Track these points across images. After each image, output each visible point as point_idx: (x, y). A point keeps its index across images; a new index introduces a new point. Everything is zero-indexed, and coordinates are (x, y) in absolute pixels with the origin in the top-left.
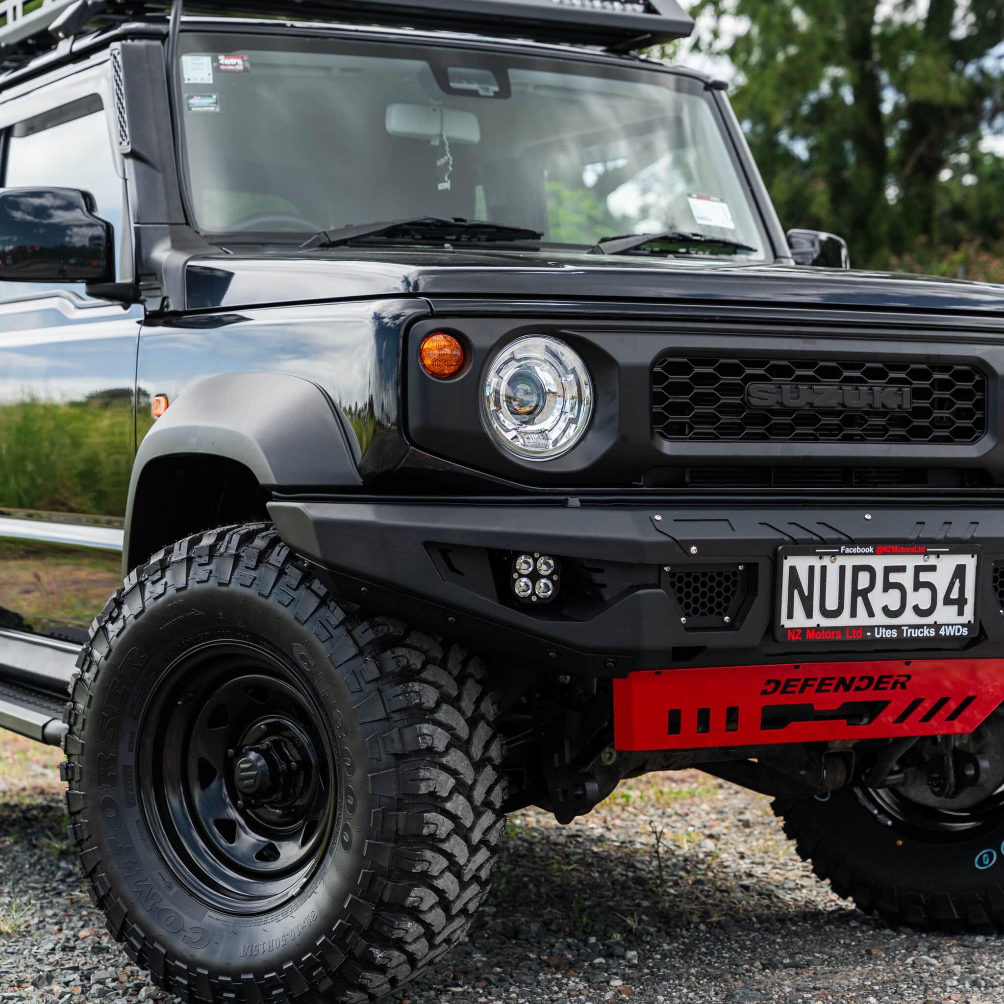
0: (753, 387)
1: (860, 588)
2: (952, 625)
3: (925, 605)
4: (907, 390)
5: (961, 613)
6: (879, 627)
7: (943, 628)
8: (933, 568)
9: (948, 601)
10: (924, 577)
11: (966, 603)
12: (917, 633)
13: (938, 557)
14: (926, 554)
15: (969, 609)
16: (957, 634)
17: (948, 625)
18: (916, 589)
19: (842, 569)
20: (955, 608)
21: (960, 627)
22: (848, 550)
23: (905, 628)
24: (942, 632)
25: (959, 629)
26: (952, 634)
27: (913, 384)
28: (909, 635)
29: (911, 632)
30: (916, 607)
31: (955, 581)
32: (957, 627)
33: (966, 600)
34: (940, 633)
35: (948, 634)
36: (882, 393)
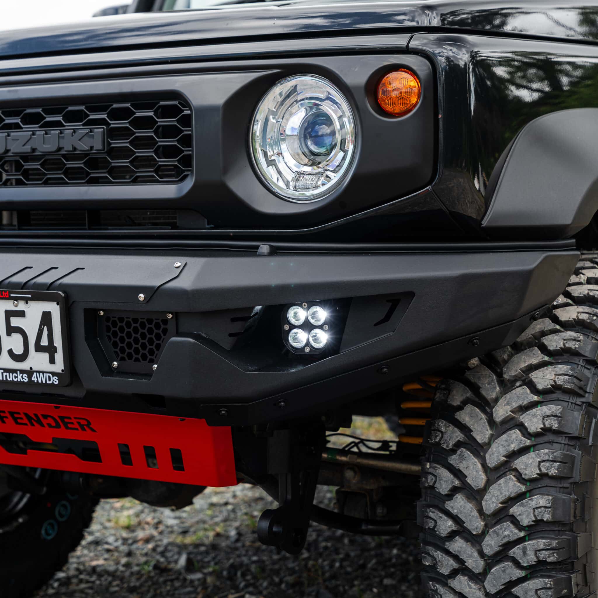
2: (43, 372)
3: (19, 350)
4: (99, 130)
5: (52, 361)
7: (35, 373)
8: (21, 314)
9: (39, 348)
10: (15, 322)
11: (56, 351)
12: (11, 378)
13: (27, 303)
14: (16, 299)
15: (59, 356)
16: (48, 382)
17: (39, 372)
18: (9, 334)
20: (46, 356)
21: (50, 375)
23: (1, 372)
24: (34, 379)
25: (49, 377)
26: (44, 382)
27: (110, 124)
28: (5, 379)
29: (6, 376)
30: (10, 352)
31: (43, 328)
32: (48, 375)
33: (56, 347)
34: (33, 379)
35: (40, 381)
36: (72, 136)
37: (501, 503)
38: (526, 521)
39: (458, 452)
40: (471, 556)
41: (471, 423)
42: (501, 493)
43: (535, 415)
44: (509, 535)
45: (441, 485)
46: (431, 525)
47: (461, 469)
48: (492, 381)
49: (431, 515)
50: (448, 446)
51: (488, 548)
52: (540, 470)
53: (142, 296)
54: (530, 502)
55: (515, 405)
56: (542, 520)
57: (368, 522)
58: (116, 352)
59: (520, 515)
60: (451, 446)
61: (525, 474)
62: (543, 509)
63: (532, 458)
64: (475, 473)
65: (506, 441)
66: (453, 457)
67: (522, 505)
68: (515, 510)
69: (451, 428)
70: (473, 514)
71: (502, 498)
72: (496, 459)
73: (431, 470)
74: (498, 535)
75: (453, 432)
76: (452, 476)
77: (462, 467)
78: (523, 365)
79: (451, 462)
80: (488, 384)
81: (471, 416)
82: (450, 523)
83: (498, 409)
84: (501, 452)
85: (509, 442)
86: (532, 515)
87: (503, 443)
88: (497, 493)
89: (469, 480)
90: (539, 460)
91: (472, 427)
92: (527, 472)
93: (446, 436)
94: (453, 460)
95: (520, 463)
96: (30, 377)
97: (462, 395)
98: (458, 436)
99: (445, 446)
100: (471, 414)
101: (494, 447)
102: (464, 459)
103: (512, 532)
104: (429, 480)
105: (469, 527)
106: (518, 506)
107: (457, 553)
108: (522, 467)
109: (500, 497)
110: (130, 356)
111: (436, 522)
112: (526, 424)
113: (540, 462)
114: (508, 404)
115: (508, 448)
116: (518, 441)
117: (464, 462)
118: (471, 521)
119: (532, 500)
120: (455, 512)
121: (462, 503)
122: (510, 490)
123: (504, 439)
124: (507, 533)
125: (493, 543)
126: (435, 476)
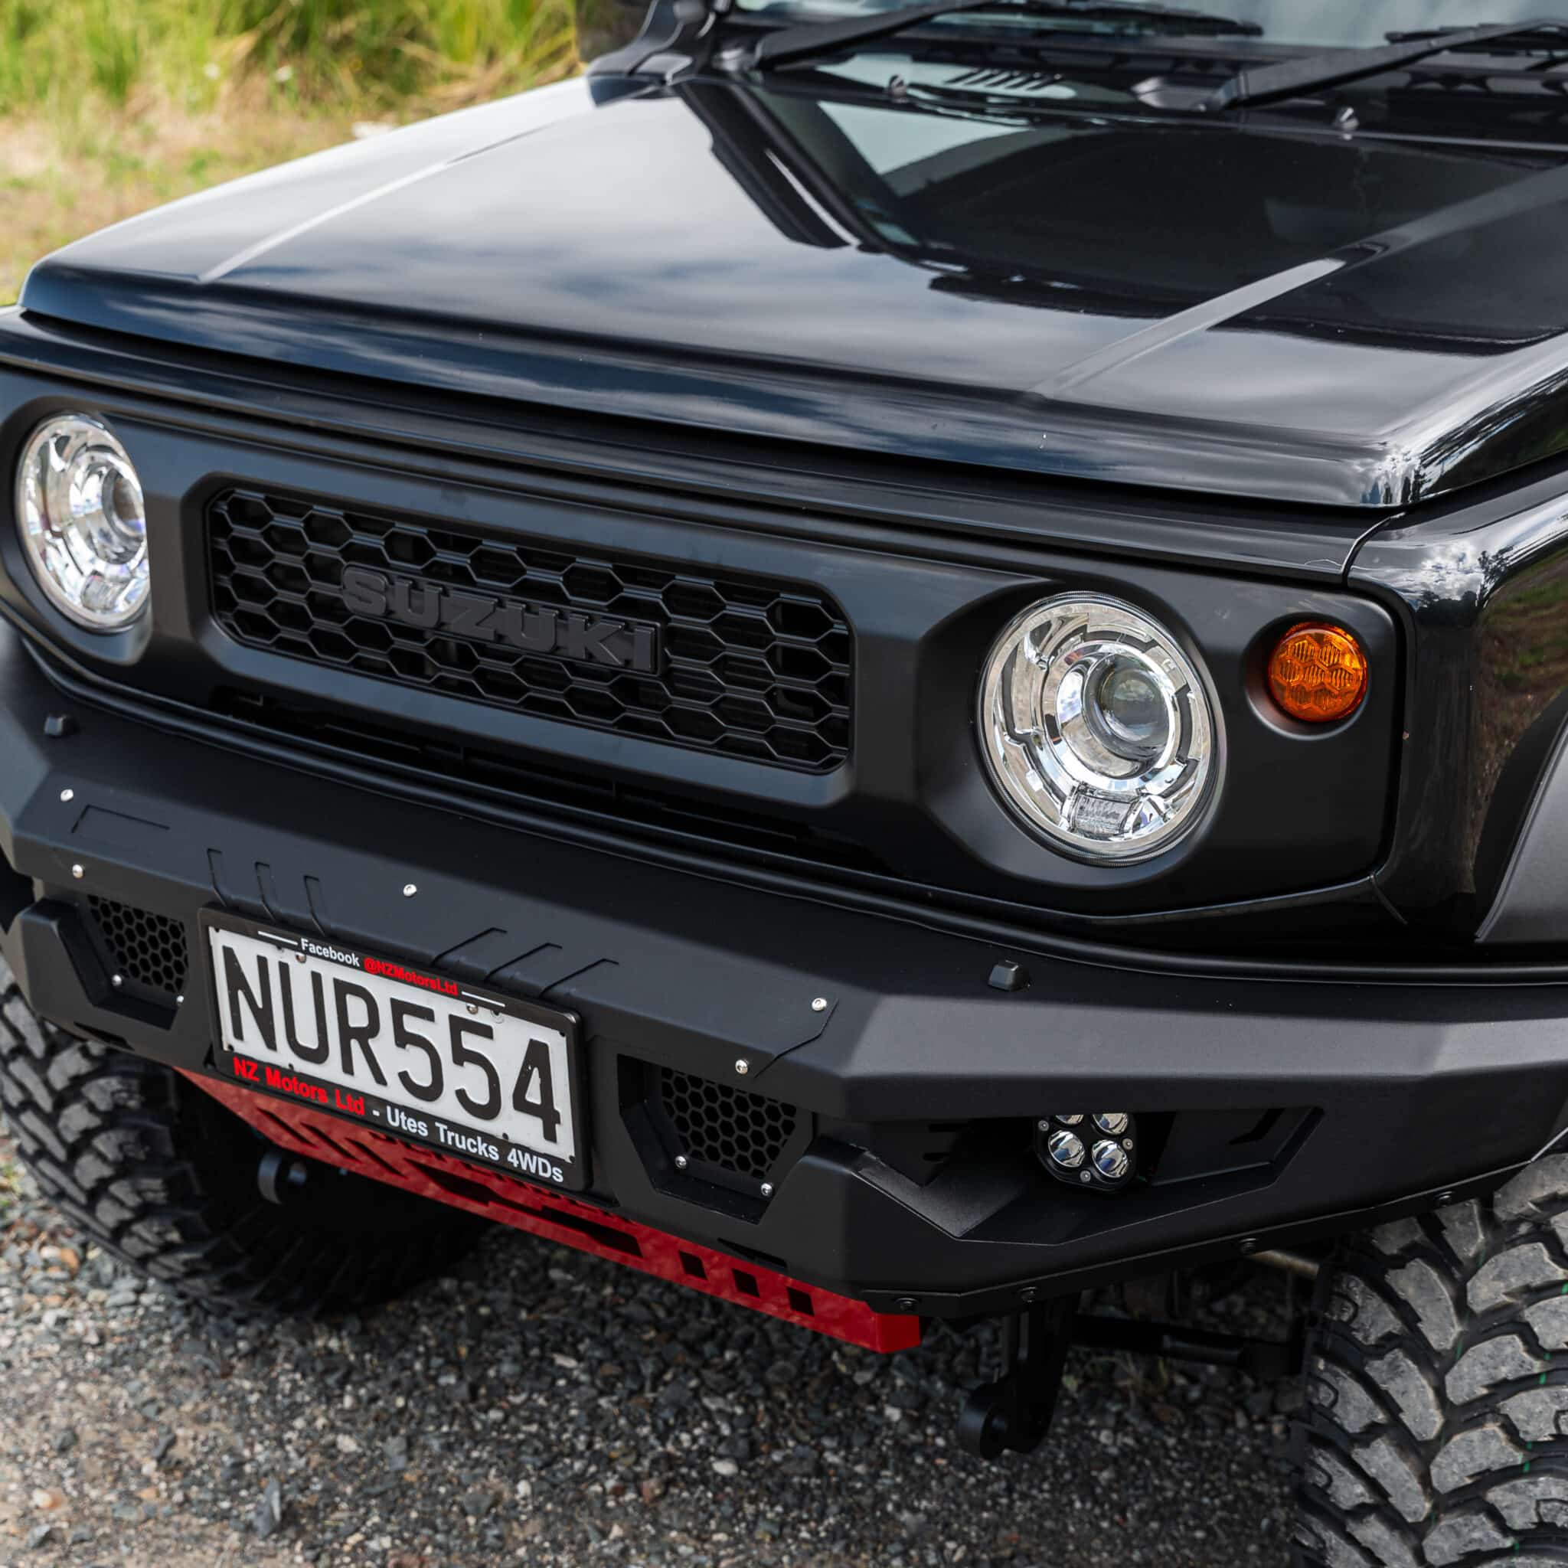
0: (353, 574)
1: (353, 1023)
2: (532, 1153)
3: (480, 1096)
4: (645, 631)
5: (550, 1135)
6: (394, 1106)
7: (514, 1151)
8: (486, 1032)
9: (521, 1104)
10: (472, 1042)
11: (557, 1120)
12: (464, 1144)
13: (497, 1017)
14: (473, 1002)
15: (565, 1130)
16: (541, 1174)
17: (523, 1150)
18: (458, 1060)
19: (316, 978)
20: (536, 1124)
21: (546, 1161)
22: (313, 949)
23: (442, 1127)
25: (544, 1165)
26: (533, 1170)
27: (669, 620)
28: (450, 1142)
29: (453, 1138)
30: (461, 1095)
31: (531, 1072)
32: (541, 1160)
33: (557, 1114)
34: (509, 1159)
35: (524, 1167)
36: (586, 628)
37: (1471, 1477)
38: (1520, 1520)
39: (1389, 1357)
40: (1398, 1558)
41: (1419, 1302)
42: (1472, 1459)
43: (1556, 1312)
44: (1480, 1541)
45: (1347, 1413)
46: (1321, 1481)
47: (1391, 1392)
48: (1471, 1217)
49: (1321, 1461)
50: (1366, 1338)
51: (1436, 1553)
52: (1558, 1427)
53: (742, 1065)
54: (1531, 1487)
55: (1516, 1283)
56: (1553, 1525)
57: (1179, 1333)
58: (684, 1140)
59: (1507, 1507)
60: (1372, 1339)
61: (1526, 1432)
62: (1557, 1504)
63: (1543, 1402)
64: (1420, 1408)
65: (1491, 1357)
66: (1377, 1363)
67: (1514, 1490)
68: (1496, 1495)
69: (1375, 1301)
70: (1409, 1485)
71: (1472, 1468)
72: (1466, 1389)
73: (1327, 1376)
74: (1458, 1534)
75: (1379, 1313)
76: (1371, 1402)
77: (1393, 1388)
78: (1540, 1194)
79: (1372, 1374)
80: (1462, 1223)
81: (1421, 1288)
82: (1360, 1489)
83: (1478, 1284)
84: (1479, 1378)
85: (1497, 1359)
86: (1533, 1512)
87: (1484, 1360)
88: (1463, 1457)
89: (1406, 1418)
90: (1557, 1407)
91: (1419, 1311)
92: (1530, 1429)
93: (1363, 1317)
94: (1376, 1369)
95: (1517, 1407)
96: (503, 1154)
97: (1403, 1235)
98: (1390, 1322)
99: (1359, 1336)
100: (1421, 1281)
101: (1464, 1365)
102: (1400, 1374)
103: (1488, 1535)
104: (1322, 1395)
105: (1400, 1507)
106: (1506, 1490)
107: (1368, 1545)
108: (1521, 1416)
109: (1469, 1466)
110: (713, 1154)
111: (1330, 1479)
112: (1536, 1329)
113: (1559, 1413)
114: (1500, 1277)
115: (1492, 1371)
116: (1517, 1362)
117: (1398, 1380)
118: (1403, 1496)
119: (1535, 1484)
120: (1372, 1471)
121: (1388, 1459)
122: (1492, 1458)
123: (1487, 1353)
124: (1476, 1535)
125: (1446, 1547)
126: (1336, 1393)
